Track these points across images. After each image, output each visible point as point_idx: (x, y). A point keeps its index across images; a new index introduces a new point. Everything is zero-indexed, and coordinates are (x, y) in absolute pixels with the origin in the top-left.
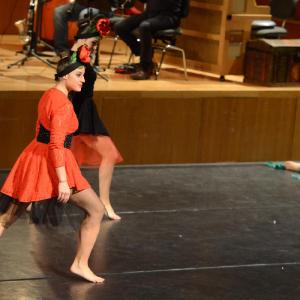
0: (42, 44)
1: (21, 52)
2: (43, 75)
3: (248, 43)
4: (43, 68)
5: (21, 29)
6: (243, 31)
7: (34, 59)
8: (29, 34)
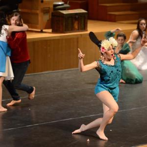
3: (52, 13)
6: (49, 8)
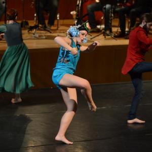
8: (77, 19)
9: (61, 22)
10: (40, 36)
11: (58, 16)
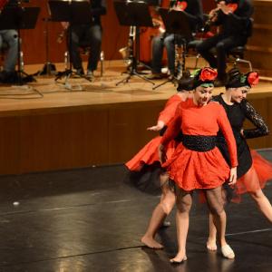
0: (141, 65)
1: (126, 73)
2: (144, 89)
4: (142, 84)
5: (124, 55)
7: (136, 77)
8: (130, 58)
9: (107, 64)
10: (74, 87)
11: (102, 55)
